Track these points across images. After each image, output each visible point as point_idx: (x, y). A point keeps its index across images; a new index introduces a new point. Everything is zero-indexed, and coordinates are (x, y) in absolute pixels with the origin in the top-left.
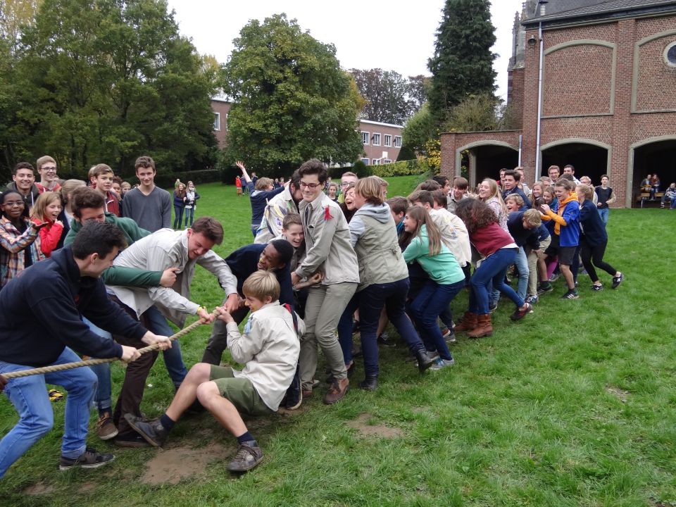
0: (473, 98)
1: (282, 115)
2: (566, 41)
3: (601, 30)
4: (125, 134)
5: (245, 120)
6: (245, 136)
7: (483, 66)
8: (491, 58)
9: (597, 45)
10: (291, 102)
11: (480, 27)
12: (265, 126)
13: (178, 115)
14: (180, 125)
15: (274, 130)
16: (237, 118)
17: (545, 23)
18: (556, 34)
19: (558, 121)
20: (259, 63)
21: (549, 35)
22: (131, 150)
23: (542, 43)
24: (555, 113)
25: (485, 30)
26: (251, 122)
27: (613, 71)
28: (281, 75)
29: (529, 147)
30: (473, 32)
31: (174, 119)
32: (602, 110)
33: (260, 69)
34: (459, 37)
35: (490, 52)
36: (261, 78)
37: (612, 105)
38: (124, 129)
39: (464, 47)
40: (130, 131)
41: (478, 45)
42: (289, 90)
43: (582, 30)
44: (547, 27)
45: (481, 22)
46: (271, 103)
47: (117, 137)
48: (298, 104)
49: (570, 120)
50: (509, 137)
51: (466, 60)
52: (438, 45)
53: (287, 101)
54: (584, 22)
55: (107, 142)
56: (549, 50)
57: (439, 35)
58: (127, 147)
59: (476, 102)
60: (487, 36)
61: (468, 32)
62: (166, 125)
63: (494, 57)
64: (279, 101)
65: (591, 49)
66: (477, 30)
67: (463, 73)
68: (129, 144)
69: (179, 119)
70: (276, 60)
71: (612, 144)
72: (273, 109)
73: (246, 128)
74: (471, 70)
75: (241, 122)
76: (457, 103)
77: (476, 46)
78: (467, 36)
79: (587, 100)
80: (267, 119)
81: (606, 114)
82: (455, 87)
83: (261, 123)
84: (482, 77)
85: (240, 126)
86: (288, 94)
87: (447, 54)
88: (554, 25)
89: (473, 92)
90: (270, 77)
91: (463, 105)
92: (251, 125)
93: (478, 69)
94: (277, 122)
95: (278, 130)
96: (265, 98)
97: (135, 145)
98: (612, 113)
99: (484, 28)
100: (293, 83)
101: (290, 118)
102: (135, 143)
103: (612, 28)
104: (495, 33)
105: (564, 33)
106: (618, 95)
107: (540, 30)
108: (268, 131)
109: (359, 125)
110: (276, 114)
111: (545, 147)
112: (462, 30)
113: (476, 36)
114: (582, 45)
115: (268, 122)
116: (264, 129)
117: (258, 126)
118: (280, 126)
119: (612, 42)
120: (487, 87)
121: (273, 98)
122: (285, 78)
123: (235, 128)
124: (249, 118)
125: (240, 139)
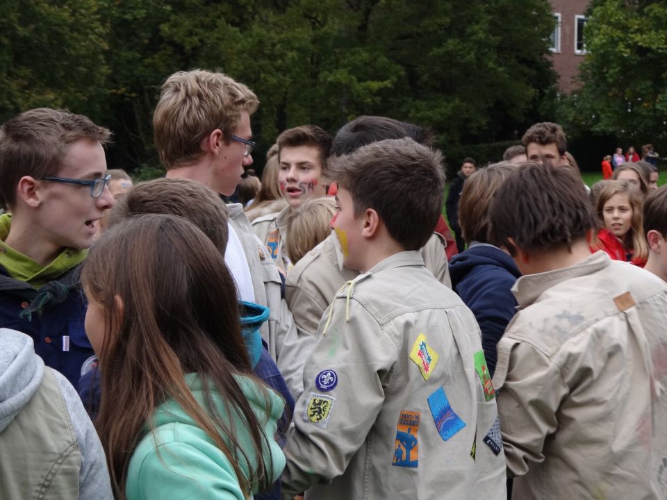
4: (366, 64)
5: (625, 29)
6: (623, 62)
13: (477, 23)
14: (480, 44)
16: (609, 24)
22: (378, 99)
26: (640, 31)
31: (468, 30)
38: (365, 55)
40: (375, 59)
47: (350, 73)
55: (331, 83)
62: (451, 44)
68: (375, 85)
69: (479, 31)
73: (628, 46)
75: (619, 33)
83: (663, 34)
85: (614, 42)
97: (386, 88)
102: (388, 83)
123: (603, 45)
124: (635, 24)
125: (613, 71)
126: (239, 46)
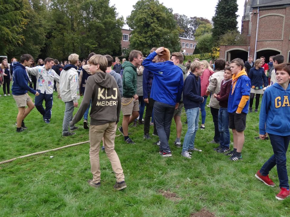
0: (229, 32)
1: (152, 36)
2: (267, 14)
3: (280, 10)
4: (91, 42)
5: (138, 38)
6: (138, 43)
7: (233, 20)
8: (236, 17)
9: (278, 16)
10: (156, 31)
11: (233, 5)
12: (146, 40)
13: (111, 35)
14: (112, 39)
15: (149, 42)
16: (136, 37)
17: (260, 7)
18: (264, 11)
19: (263, 42)
20: (144, 15)
21: (261, 11)
22: (95, 49)
23: (258, 14)
24: (262, 39)
25: (235, 6)
27: (284, 25)
28: (152, 21)
29: (252, 51)
30: (230, 7)
31: (110, 37)
32: (279, 39)
33: (145, 18)
34: (225, 9)
35: (236, 15)
36: (145, 22)
37: (282, 37)
39: (227, 13)
40: (93, 41)
41: (232, 12)
42: (155, 26)
43: (273, 10)
44: (261, 9)
45: (233, 3)
46: (148, 32)
47: (89, 44)
48: (159, 32)
49: (267, 42)
50: (245, 47)
51: (227, 17)
52: (217, 11)
53: (154, 31)
54: (274, 8)
55: (86, 45)
56: (261, 17)
57: (217, 8)
58: (93, 47)
59: (231, 33)
60: (235, 8)
61: (229, 7)
62: (107, 39)
63: (238, 16)
64: (151, 31)
65: (276, 17)
66: (232, 6)
67: (226, 22)
68: (94, 46)
69: (112, 37)
70: (151, 15)
71: (282, 50)
72: (149, 34)
73: (139, 41)
74: (229, 21)
75: (137, 39)
76: (223, 33)
77: (231, 12)
78: (228, 9)
79: (273, 35)
80: (147, 37)
81: (280, 40)
82: (223, 27)
83: (144, 39)
84: (233, 24)
85: (136, 40)
86: (155, 28)
87: (220, 15)
88: (263, 8)
89: (229, 29)
90: (148, 21)
91: (226, 34)
92: (141, 40)
93: (232, 21)
94: (151, 39)
95: (151, 41)
96: (146, 29)
98: (282, 39)
99: (234, 5)
100: (157, 24)
101: (155, 37)
102: (96, 46)
103: (284, 10)
104: (238, 7)
105: (267, 11)
106: (285, 34)
107: (258, 10)
108: (147, 42)
109: (180, 40)
110: (150, 35)
111: (258, 51)
112: (226, 6)
113: (231, 9)
114: (273, 15)
115: (147, 38)
116: (146, 41)
117: (143, 40)
118: (151, 40)
119: (283, 14)
120: (235, 28)
121: (149, 29)
122: (154, 22)
123: (135, 41)
124: (140, 37)
125: (136, 45)
126: (69, 38)
